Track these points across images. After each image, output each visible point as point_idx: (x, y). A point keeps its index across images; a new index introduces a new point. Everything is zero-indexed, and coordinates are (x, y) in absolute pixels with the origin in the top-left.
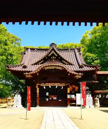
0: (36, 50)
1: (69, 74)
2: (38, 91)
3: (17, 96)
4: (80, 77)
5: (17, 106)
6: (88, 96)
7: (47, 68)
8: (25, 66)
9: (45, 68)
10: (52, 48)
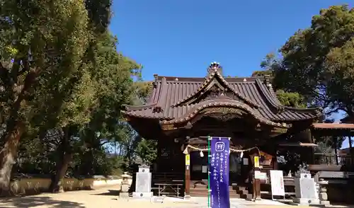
0: (177, 79)
1: (259, 125)
2: (188, 162)
3: (143, 171)
4: (284, 131)
5: (142, 195)
6: (302, 175)
7: (208, 111)
8: (160, 108)
9: (205, 110)
10: (213, 74)
